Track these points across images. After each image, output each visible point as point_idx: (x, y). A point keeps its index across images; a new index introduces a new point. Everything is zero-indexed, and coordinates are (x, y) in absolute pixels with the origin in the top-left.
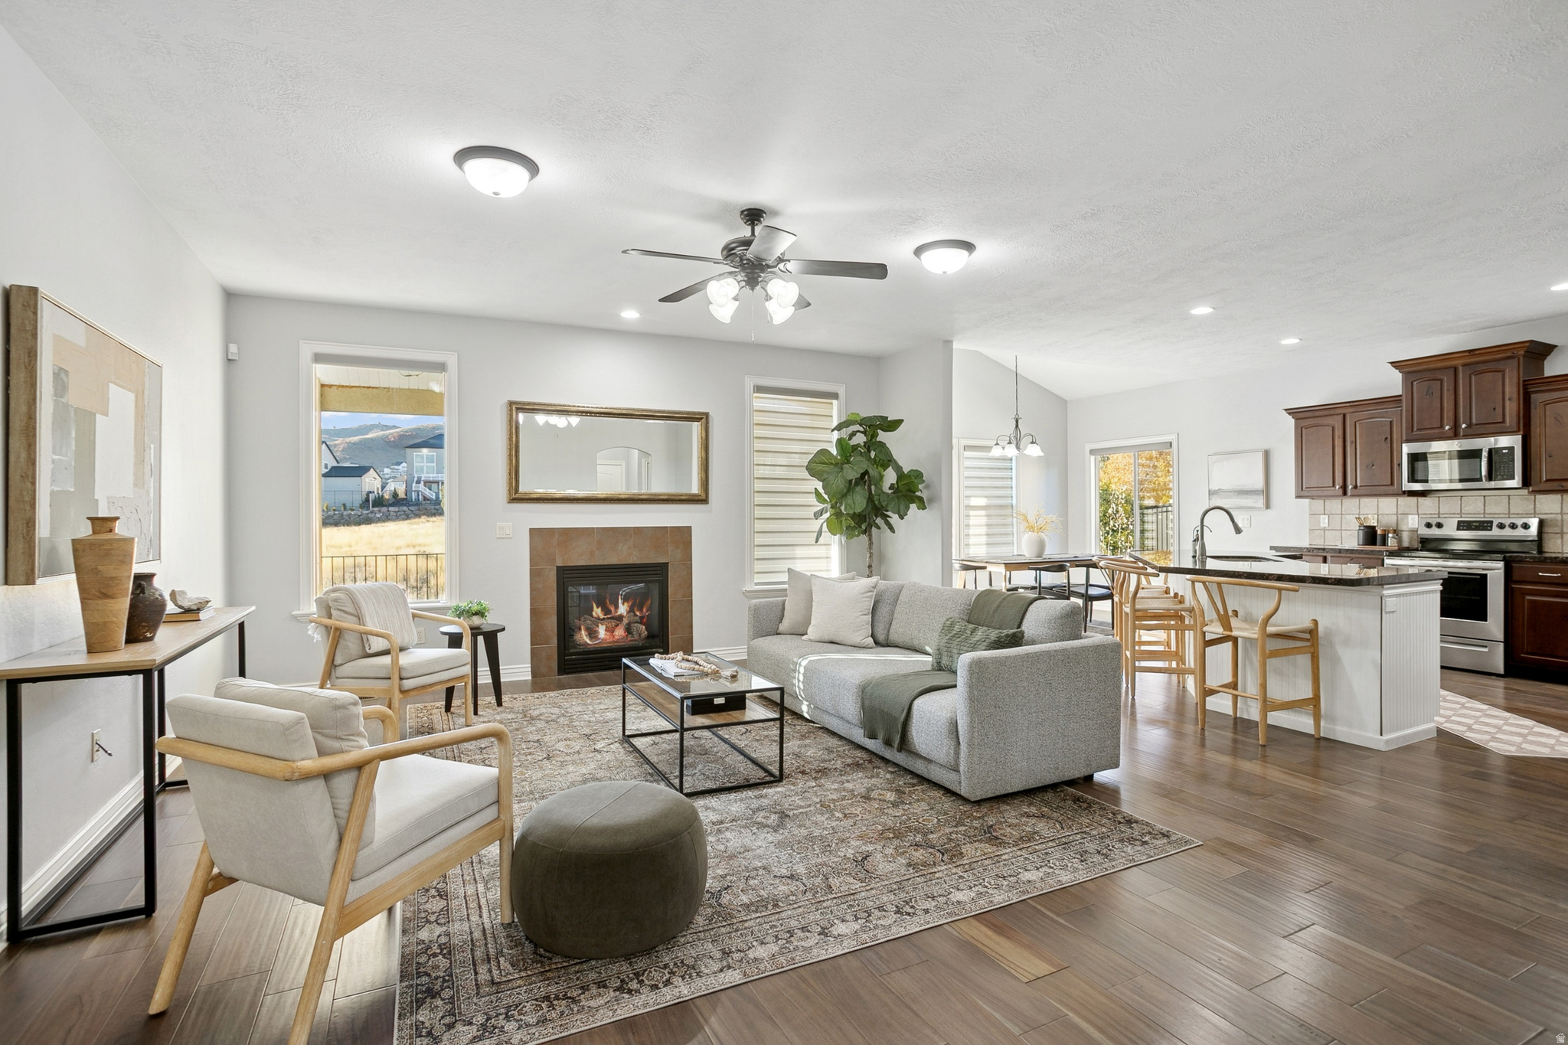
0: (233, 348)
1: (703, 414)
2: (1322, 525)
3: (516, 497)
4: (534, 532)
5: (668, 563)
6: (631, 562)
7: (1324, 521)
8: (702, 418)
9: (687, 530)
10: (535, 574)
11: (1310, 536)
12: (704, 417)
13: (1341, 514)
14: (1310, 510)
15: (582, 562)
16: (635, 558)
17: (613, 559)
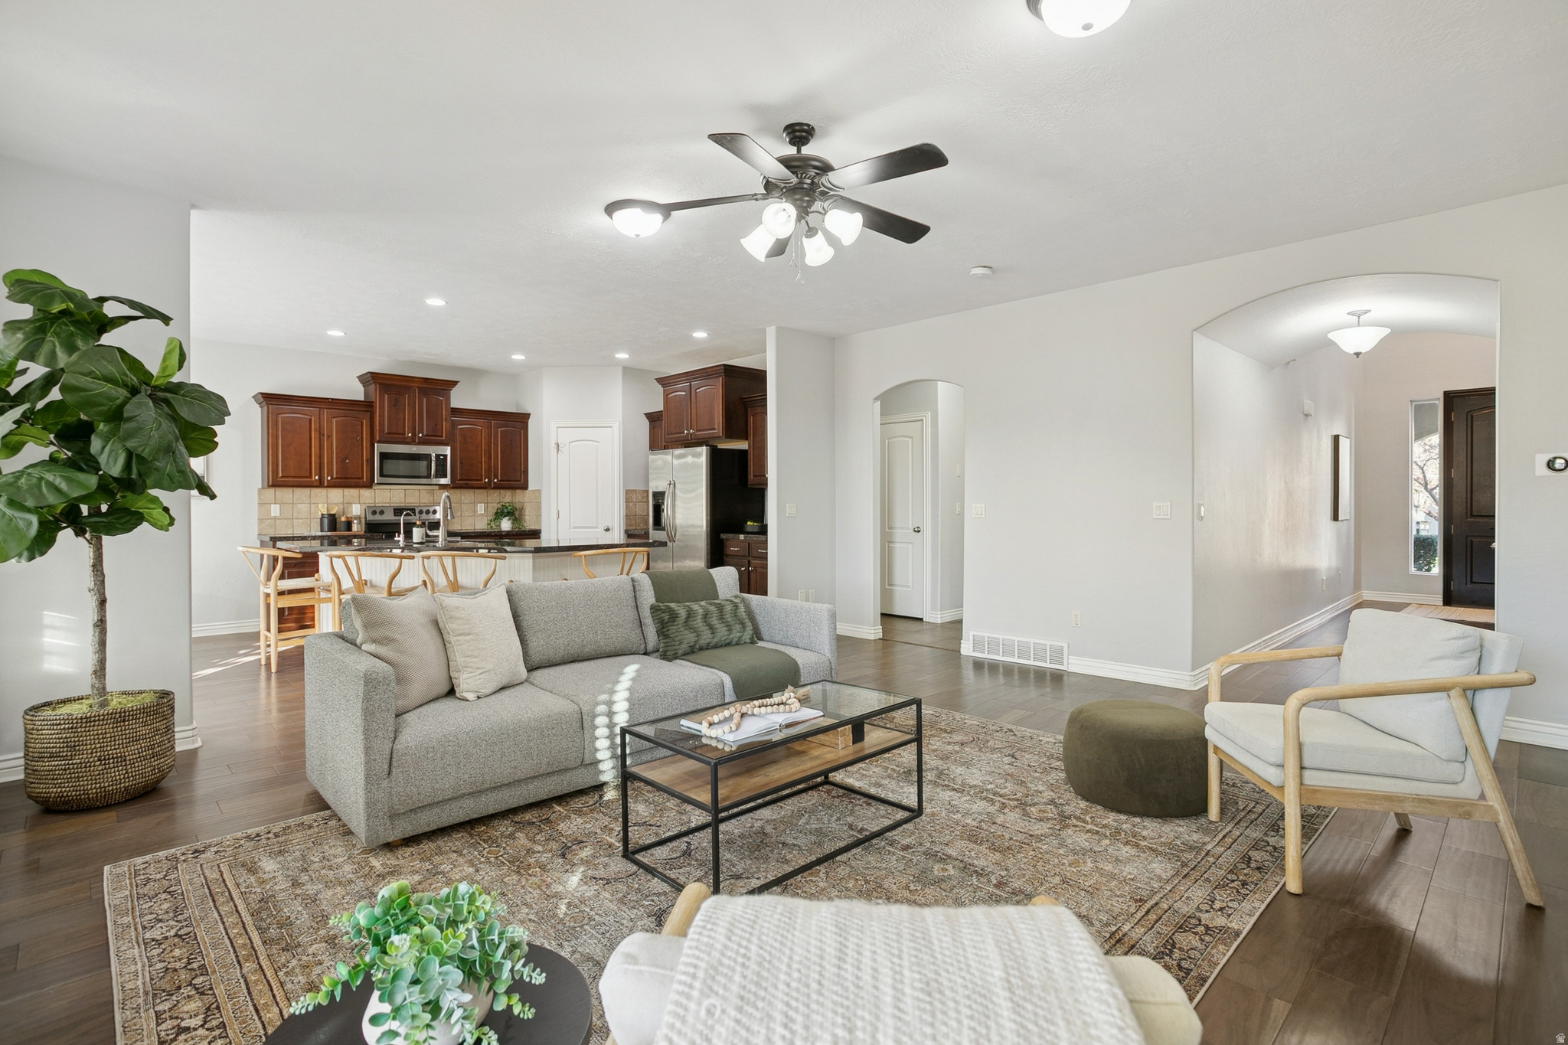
2: (273, 514)
7: (275, 510)
11: (259, 526)
13: (293, 503)
14: (260, 499)
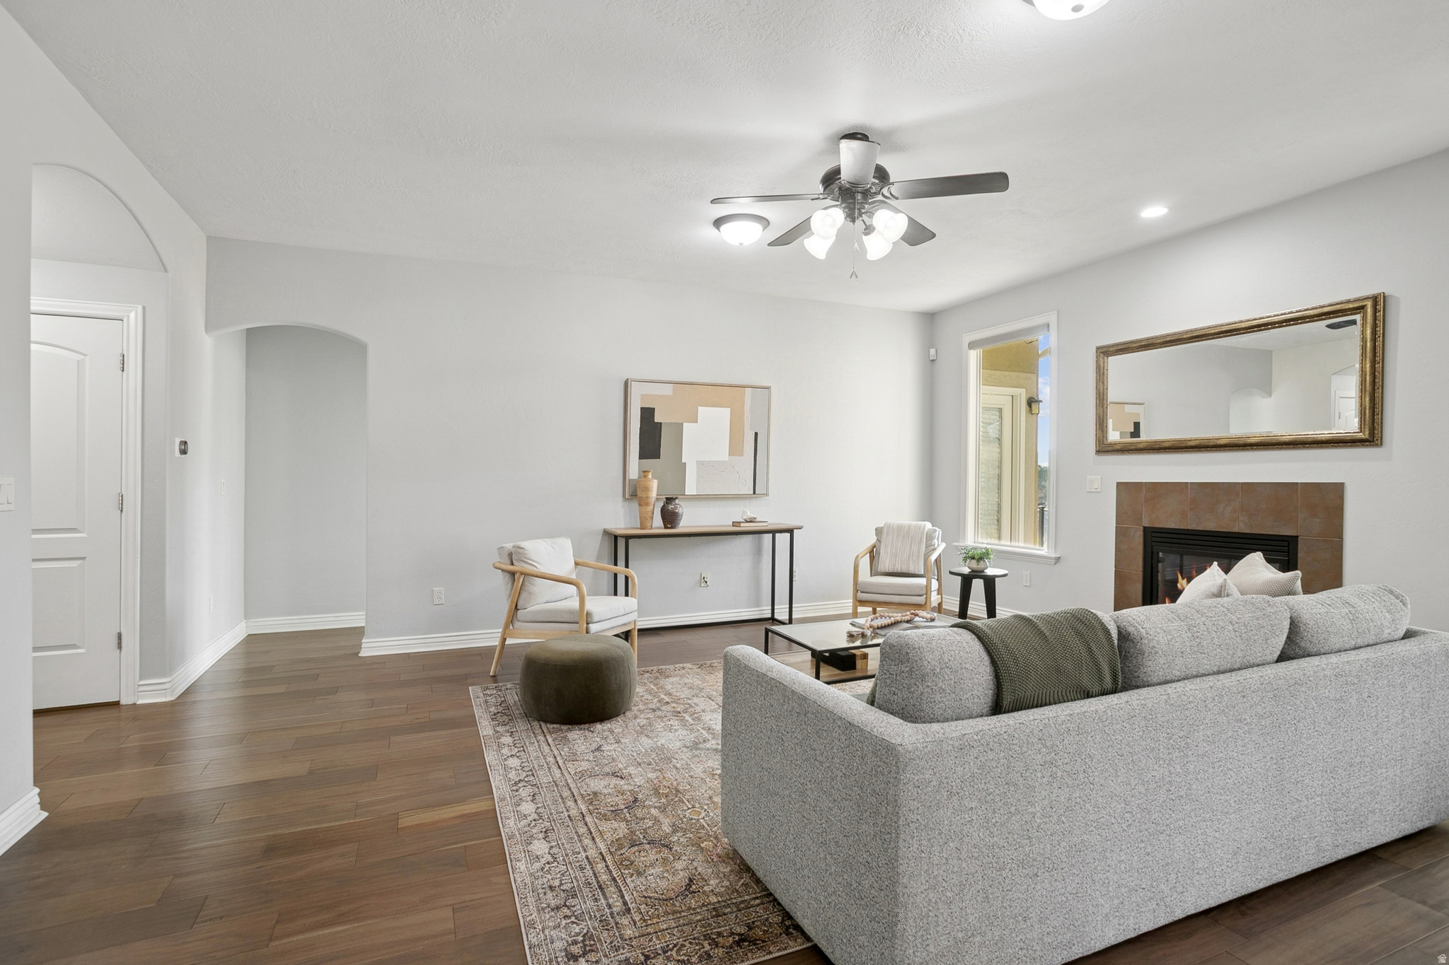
0: (932, 351)
1: (1367, 298)
3: (1105, 448)
4: (1123, 487)
5: (1298, 536)
6: (1236, 530)
8: (1363, 307)
9: (1338, 489)
10: (1121, 533)
12: (1369, 304)
15: (1171, 524)
16: (1242, 526)
17: (1210, 525)
